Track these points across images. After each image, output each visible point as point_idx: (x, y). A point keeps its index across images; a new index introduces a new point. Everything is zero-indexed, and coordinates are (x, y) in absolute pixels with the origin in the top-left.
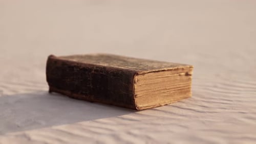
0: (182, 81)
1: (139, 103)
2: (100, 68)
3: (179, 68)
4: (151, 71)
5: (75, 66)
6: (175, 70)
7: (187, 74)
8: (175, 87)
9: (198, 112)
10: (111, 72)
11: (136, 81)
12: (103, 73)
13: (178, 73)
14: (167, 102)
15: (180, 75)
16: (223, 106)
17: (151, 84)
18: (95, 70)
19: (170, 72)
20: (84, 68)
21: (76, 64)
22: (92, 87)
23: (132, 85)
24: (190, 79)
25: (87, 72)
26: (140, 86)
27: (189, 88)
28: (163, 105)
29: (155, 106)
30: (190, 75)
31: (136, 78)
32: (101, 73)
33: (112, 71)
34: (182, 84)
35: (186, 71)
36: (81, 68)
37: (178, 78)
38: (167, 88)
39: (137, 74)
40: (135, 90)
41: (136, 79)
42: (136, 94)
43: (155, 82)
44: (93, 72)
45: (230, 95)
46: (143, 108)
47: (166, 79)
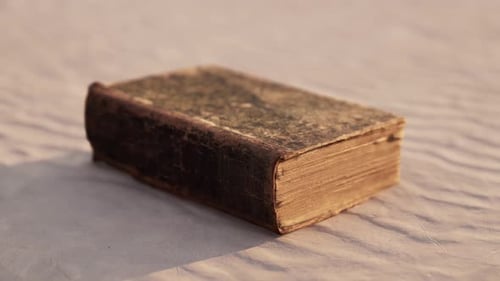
0: (379, 154)
1: (285, 219)
2: (201, 132)
3: (375, 128)
4: (312, 148)
5: (146, 119)
6: (366, 134)
7: (392, 139)
8: (365, 169)
9: (415, 238)
10: (224, 147)
11: (280, 173)
12: (207, 146)
13: (371, 140)
14: (346, 203)
15: (376, 143)
16: (469, 217)
17: (312, 173)
18: (190, 136)
19: (353, 141)
20: (166, 126)
21: (148, 115)
22: (183, 169)
23: (271, 185)
24: (397, 148)
25: (172, 137)
26: (288, 184)
27: (395, 166)
28: (337, 212)
29: (319, 217)
30: (398, 139)
31: (280, 167)
32: (202, 144)
33: (227, 144)
34: (380, 161)
35: (388, 133)
36: (160, 125)
37: (373, 149)
38: (348, 175)
39: (283, 160)
40: (278, 193)
41: (280, 170)
42: (279, 199)
43: (323, 167)
44: (185, 138)
45: (484, 176)
46: (294, 228)
47: (345, 158)
